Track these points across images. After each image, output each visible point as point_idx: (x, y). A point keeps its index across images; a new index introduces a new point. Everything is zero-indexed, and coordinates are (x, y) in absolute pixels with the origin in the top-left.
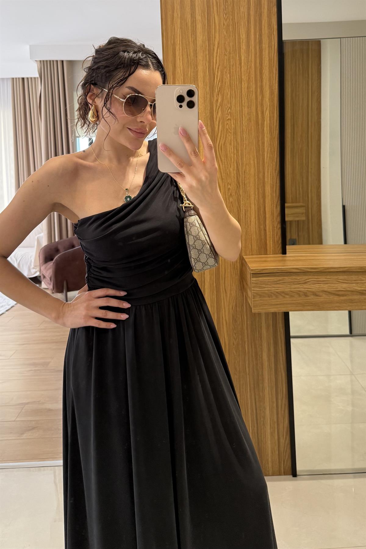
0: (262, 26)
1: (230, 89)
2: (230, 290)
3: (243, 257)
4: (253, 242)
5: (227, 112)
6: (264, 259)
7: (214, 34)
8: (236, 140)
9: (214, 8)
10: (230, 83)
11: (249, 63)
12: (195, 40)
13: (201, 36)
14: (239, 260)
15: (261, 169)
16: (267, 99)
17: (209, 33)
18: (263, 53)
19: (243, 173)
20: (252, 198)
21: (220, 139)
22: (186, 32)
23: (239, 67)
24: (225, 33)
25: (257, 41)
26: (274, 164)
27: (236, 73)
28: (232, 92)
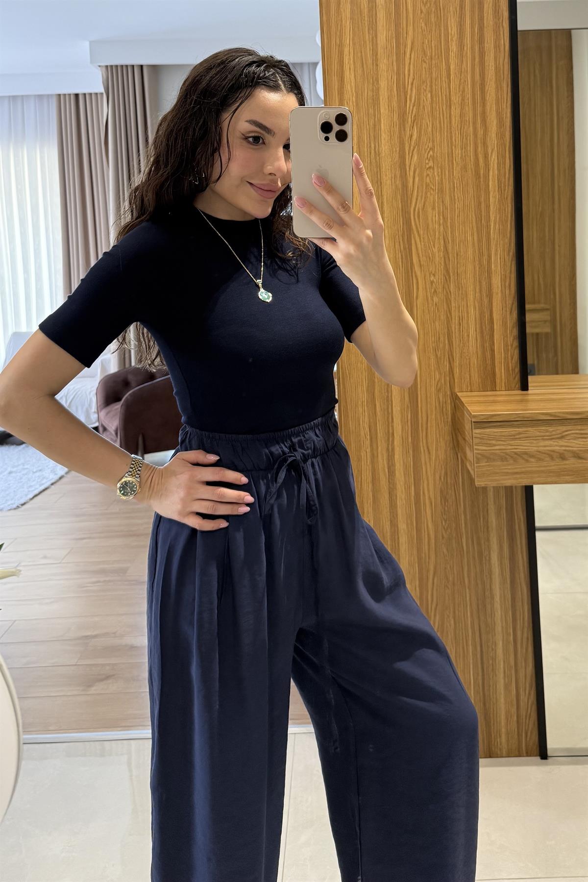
0: (483, 14)
1: (432, 117)
2: (436, 447)
3: (457, 395)
4: (472, 369)
5: (428, 155)
6: (491, 398)
7: (405, 27)
8: (443, 202)
10: (432, 108)
11: (463, 75)
12: (375, 38)
13: (385, 31)
14: (450, 399)
15: (485, 251)
16: (493, 135)
17: (397, 25)
18: (486, 59)
19: (456, 255)
20: (471, 297)
21: (417, 199)
22: (360, 23)
23: (447, 81)
24: (423, 26)
25: (476, 38)
26: (507, 241)
27: (441, 91)
28: (435, 123)
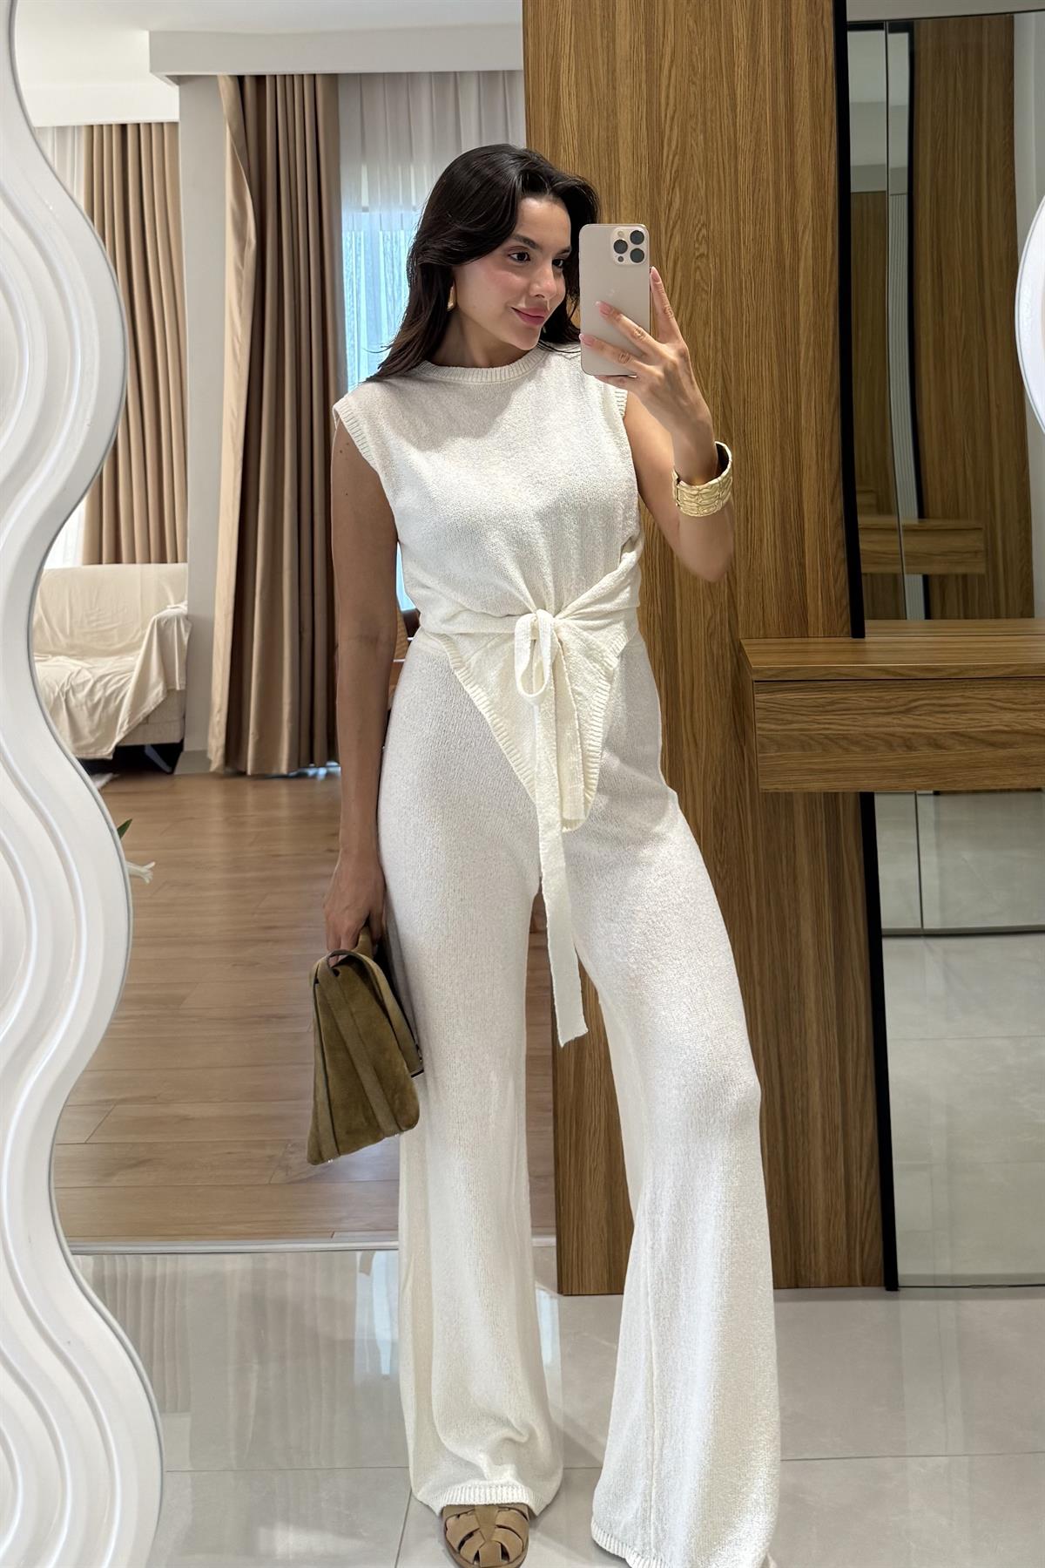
0: (791, 8)
1: (706, 174)
2: (707, 736)
3: (740, 644)
4: (767, 599)
5: (698, 234)
6: (799, 648)
7: (661, 24)
8: (721, 313)
10: (706, 158)
11: (757, 105)
12: (611, 43)
13: (628, 33)
14: (730, 650)
15: (791, 395)
16: (807, 201)
17: (649, 23)
18: (795, 78)
19: (741, 404)
20: (766, 473)
22: (588, 21)
23: (730, 111)
24: (690, 23)
25: (779, 45)
26: (826, 377)
27: (721, 132)
28: (710, 182)
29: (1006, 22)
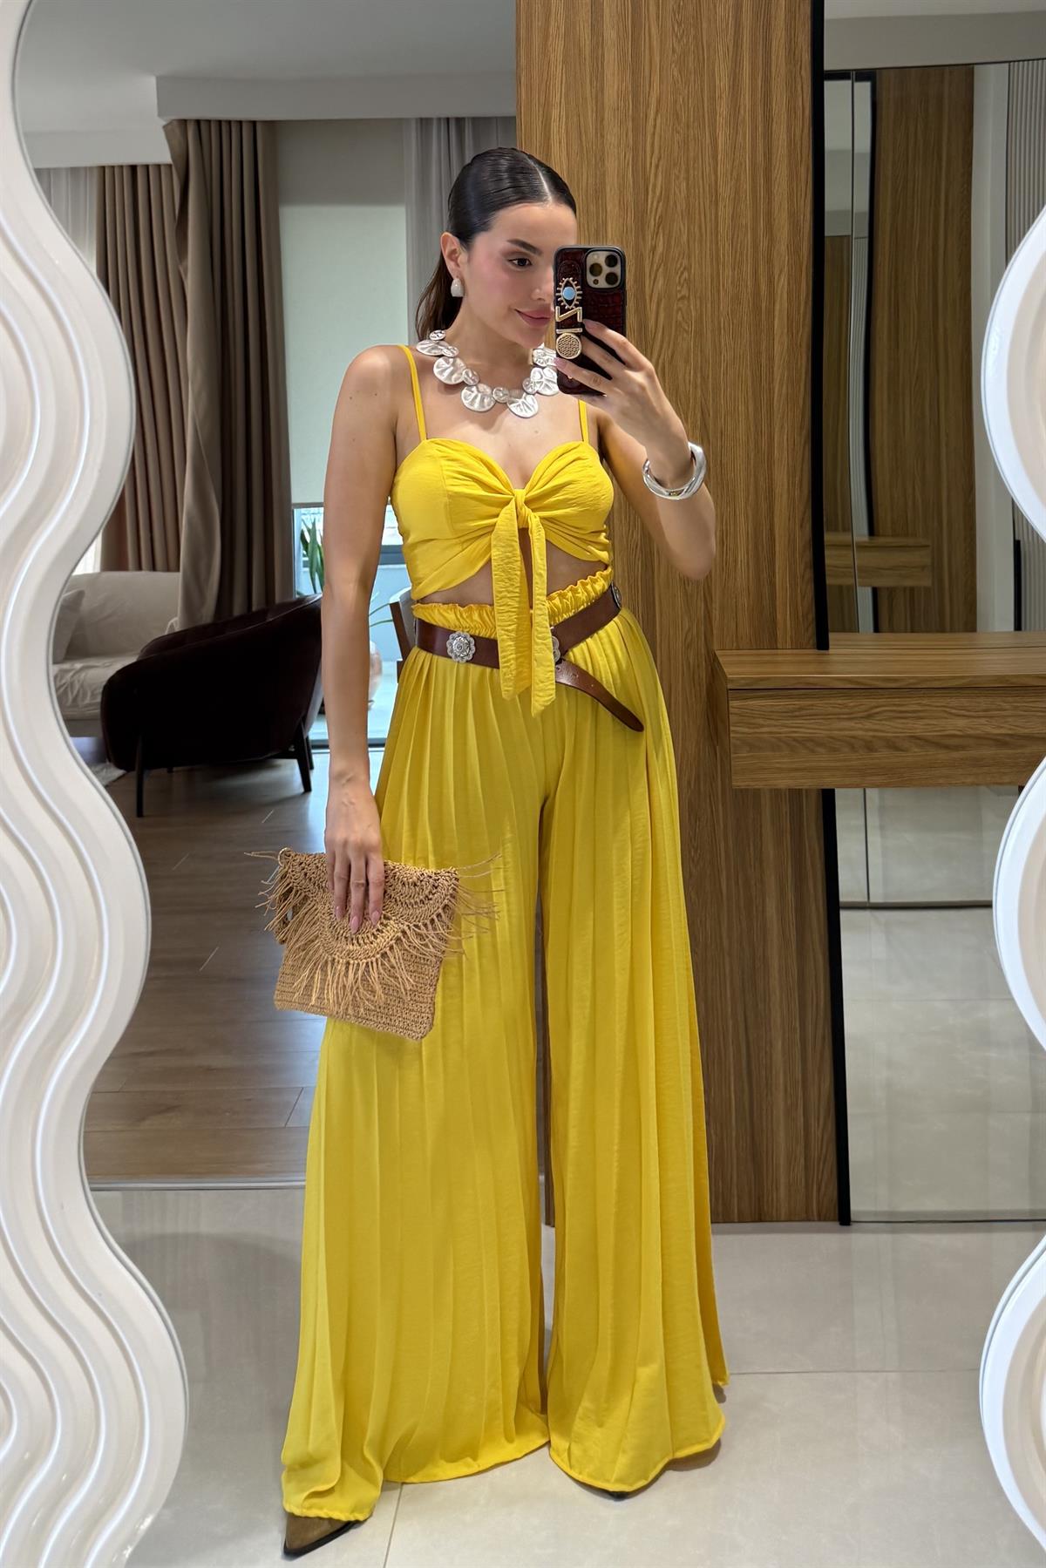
0: (770, 57)
1: (688, 220)
2: (683, 736)
3: (714, 654)
4: (740, 614)
5: (679, 278)
6: (766, 659)
7: (647, 76)
8: (701, 351)
9: (651, 8)
10: (688, 204)
11: (737, 154)
12: (599, 94)
13: (616, 83)
14: (705, 662)
15: (765, 427)
16: (782, 248)
17: (636, 73)
18: (774, 129)
19: (719, 435)
21: (661, 347)
22: (577, 69)
23: (711, 160)
24: (676, 73)
25: (759, 94)
26: (798, 411)
27: (703, 180)
28: (692, 228)
29: (966, 74)
